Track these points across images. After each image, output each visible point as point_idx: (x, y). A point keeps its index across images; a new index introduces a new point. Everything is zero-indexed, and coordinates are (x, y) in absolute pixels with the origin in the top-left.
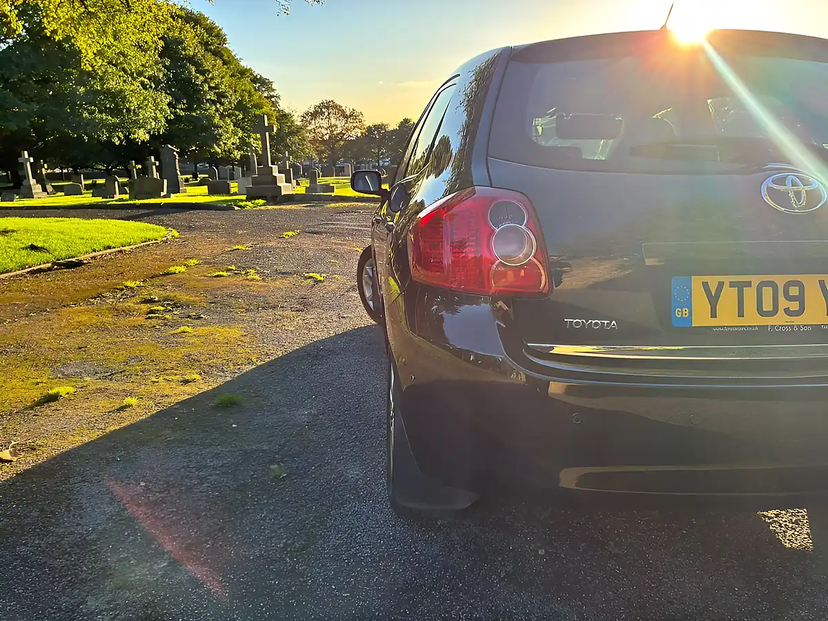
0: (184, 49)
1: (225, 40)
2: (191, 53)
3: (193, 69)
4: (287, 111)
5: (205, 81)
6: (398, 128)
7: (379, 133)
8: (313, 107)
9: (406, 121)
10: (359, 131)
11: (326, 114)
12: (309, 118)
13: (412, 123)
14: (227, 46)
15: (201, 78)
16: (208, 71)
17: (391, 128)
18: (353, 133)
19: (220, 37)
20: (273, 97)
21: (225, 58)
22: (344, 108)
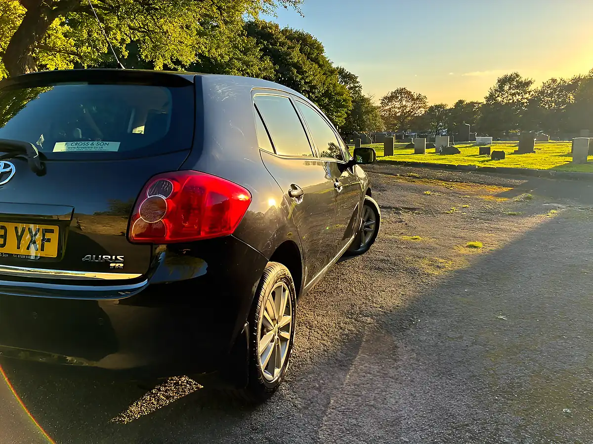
0: (291, 58)
1: (323, 50)
2: (296, 61)
3: (295, 71)
4: (366, 96)
5: (302, 78)
6: (454, 107)
7: (439, 111)
8: (390, 93)
9: (461, 102)
10: (423, 109)
11: (400, 98)
12: (386, 101)
13: (466, 103)
14: (323, 54)
15: (300, 76)
16: (306, 72)
17: (448, 108)
18: (418, 111)
19: (320, 49)
20: (356, 87)
21: (321, 63)
22: (412, 93)
